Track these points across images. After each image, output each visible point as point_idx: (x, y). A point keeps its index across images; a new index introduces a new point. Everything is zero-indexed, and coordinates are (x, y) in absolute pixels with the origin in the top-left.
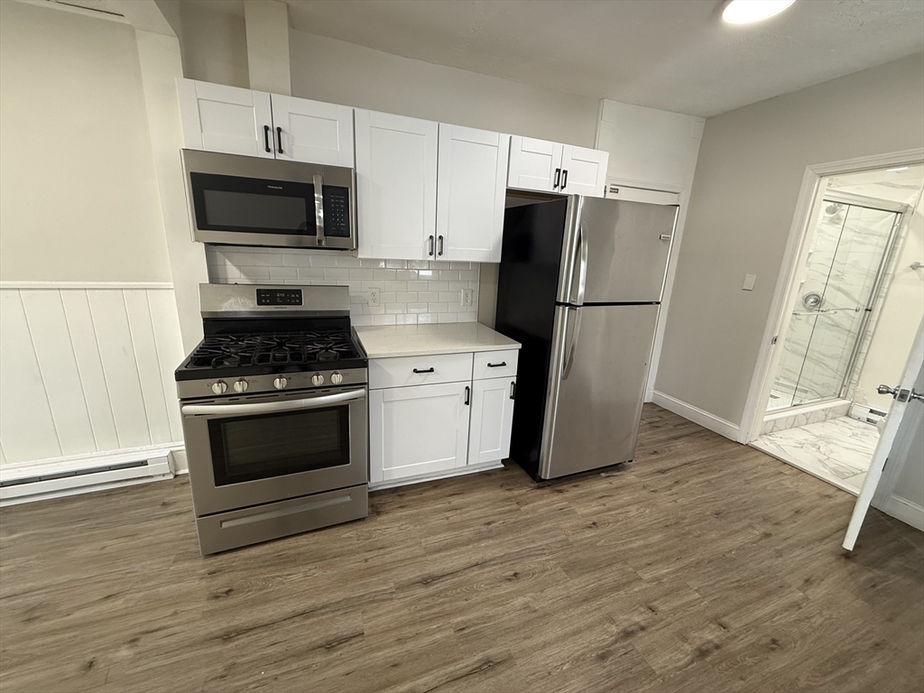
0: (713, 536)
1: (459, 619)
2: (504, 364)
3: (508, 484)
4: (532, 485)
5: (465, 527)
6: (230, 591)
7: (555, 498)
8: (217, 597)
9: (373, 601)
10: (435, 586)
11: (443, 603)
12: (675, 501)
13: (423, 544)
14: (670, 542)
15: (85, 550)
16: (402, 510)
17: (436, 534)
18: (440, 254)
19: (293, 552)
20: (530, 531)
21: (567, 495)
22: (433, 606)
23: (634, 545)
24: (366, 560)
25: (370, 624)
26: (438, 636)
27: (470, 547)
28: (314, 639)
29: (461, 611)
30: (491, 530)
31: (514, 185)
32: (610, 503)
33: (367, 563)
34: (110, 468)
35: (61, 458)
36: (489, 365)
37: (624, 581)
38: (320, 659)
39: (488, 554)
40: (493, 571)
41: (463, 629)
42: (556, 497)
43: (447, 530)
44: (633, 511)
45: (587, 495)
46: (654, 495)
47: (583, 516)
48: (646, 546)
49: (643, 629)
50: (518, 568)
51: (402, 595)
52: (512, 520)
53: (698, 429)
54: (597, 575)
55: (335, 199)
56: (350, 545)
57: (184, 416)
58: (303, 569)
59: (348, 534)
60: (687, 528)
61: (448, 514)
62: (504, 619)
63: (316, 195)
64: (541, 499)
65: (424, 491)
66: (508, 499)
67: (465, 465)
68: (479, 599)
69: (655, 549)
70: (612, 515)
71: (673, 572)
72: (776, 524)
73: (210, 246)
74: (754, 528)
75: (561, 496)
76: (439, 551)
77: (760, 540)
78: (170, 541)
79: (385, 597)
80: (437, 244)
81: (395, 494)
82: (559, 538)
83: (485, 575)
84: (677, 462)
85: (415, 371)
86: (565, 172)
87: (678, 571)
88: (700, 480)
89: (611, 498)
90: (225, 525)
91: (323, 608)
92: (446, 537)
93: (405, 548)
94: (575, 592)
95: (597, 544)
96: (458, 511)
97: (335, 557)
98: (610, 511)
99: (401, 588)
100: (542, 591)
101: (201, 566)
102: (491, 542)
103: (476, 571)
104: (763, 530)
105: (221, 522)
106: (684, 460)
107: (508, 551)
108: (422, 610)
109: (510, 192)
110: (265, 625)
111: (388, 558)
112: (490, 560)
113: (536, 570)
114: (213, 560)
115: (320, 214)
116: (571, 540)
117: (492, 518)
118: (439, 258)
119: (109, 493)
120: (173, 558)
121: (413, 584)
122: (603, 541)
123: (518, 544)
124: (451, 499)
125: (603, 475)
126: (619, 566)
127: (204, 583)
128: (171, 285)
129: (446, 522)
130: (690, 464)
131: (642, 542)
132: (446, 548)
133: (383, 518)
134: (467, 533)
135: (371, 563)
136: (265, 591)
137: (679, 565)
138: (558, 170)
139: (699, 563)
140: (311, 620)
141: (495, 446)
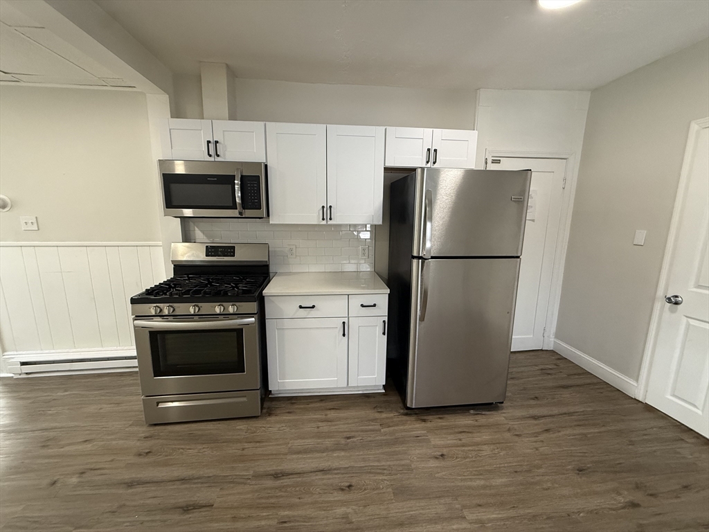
0: (565, 491)
1: (286, 513)
2: (375, 305)
3: (381, 407)
4: (402, 411)
5: (329, 437)
6: (149, 452)
7: (417, 426)
8: (140, 455)
9: (232, 482)
10: (282, 481)
11: (282, 497)
12: (537, 449)
13: (290, 445)
14: (511, 489)
15: (92, 409)
16: (287, 415)
17: (304, 438)
18: (331, 219)
19: (200, 433)
20: (380, 451)
21: (428, 425)
22: (272, 497)
23: (474, 484)
24: (243, 449)
25: (220, 499)
26: (263, 523)
27: (325, 454)
28: (180, 500)
29: (291, 507)
30: (347, 444)
31: (390, 164)
32: (466, 438)
33: (243, 452)
35: (101, 349)
36: (362, 306)
37: (447, 515)
38: (176, 517)
39: (336, 464)
40: (333, 479)
41: (285, 522)
42: (419, 425)
43: (313, 437)
44: (487, 450)
45: (447, 428)
46: (516, 439)
47: (435, 446)
48: (484, 487)
50: (354, 481)
51: (254, 482)
52: (369, 439)
53: (595, 381)
54: (423, 504)
55: (251, 184)
56: (239, 435)
57: (135, 327)
58: (200, 447)
59: (241, 427)
60: (538, 478)
61: (320, 424)
62: (321, 523)
63: (236, 182)
65: (311, 402)
66: (375, 420)
68: (310, 500)
69: (493, 491)
70: (463, 451)
71: (501, 519)
72: (651, 495)
74: (619, 494)
75: (423, 424)
76: (299, 452)
77: (623, 508)
78: (135, 411)
79: (242, 480)
80: (327, 212)
81: (289, 402)
82: (403, 462)
83: (325, 481)
84: (555, 411)
85: (301, 307)
86: (435, 150)
87: (508, 519)
88: (575, 432)
89: (470, 435)
90: (161, 405)
91: (198, 478)
92: (310, 442)
93: (275, 445)
94: (394, 515)
95: (437, 475)
96: (329, 423)
97: (224, 442)
98: (463, 446)
99: (257, 476)
100: (365, 506)
101: (144, 430)
102: (343, 454)
103: (320, 476)
104: (630, 498)
105: (158, 403)
106: (564, 410)
107: (353, 464)
108: (262, 498)
109: (387, 169)
110: (157, 482)
111: (259, 451)
112: (335, 469)
113: (369, 487)
114: (152, 429)
115: (238, 194)
116: (413, 466)
117: (353, 434)
118: (330, 222)
119: (122, 374)
120: (131, 422)
121: (266, 475)
122: (444, 473)
123: (364, 460)
124: (328, 412)
125: (472, 412)
126: (448, 500)
127: (138, 444)
128: (160, 243)
129: (316, 430)
130: (570, 414)
131: (482, 482)
132: (306, 451)
133: (272, 419)
134: (328, 442)
135: (245, 452)
136: (169, 457)
137: (512, 513)
138: (429, 150)
139: (534, 517)
140: (187, 486)
141: (371, 373)
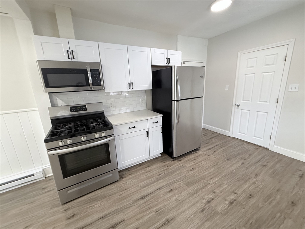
0: (228, 166)
1: (156, 208)
2: (158, 122)
3: (164, 161)
4: (171, 160)
5: (153, 177)
6: (74, 215)
7: (179, 163)
8: (69, 218)
9: (126, 208)
10: (146, 199)
11: (150, 204)
12: (215, 157)
13: (140, 185)
14: (216, 171)
15: (14, 212)
16: (130, 175)
17: (143, 181)
18: (132, 88)
19: (94, 197)
20: (173, 175)
21: (183, 161)
22: (146, 206)
23: (206, 173)
24: (121, 195)
25: (126, 216)
26: (150, 215)
27: (155, 183)
28: (108, 225)
29: (156, 205)
30: (161, 177)
31: (154, 64)
32: (196, 161)
33: (122, 195)
34: (19, 179)
36: (153, 123)
37: (205, 185)
39: (161, 185)
40: (164, 190)
41: (158, 211)
42: (180, 162)
43: (146, 180)
44: (204, 163)
45: (189, 160)
46: (209, 157)
47: (189, 167)
48: (209, 173)
49: (213, 199)
50: (172, 188)
51: (135, 204)
52: (167, 172)
53: (219, 134)
54: (197, 185)
55: (95, 73)
56: (115, 190)
57: (49, 155)
58: (99, 202)
59: (113, 187)
60: (220, 165)
61: (146, 174)
62: (170, 205)
63: (88, 72)
64: (175, 164)
65: (137, 167)
66: (165, 166)
67: (149, 157)
68: (161, 200)
69: (212, 173)
70: (197, 165)
71: (219, 180)
72: (245, 159)
73: (50, 93)
74: (239, 162)
75: (181, 162)
76: (145, 187)
77: (241, 165)
78: (48, 202)
79: (130, 206)
80: (131, 85)
81: (127, 170)
82: (183, 175)
83: (162, 192)
84: (214, 145)
85: (129, 128)
86: (169, 58)
87: (220, 179)
88: (221, 150)
89: (196, 160)
90: (68, 192)
91: (109, 214)
92: (147, 182)
93: (134, 188)
94: (191, 192)
95: (195, 175)
96: (149, 172)
97: (110, 196)
98: (197, 164)
99: (135, 202)
100: (180, 193)
101: (61, 208)
102: (162, 181)
103: (159, 191)
104: (241, 162)
105: (67, 191)
106: (216, 144)
107: (167, 183)
108: (143, 208)
109: (153, 66)
110: (90, 224)
111: (128, 193)
112: (162, 187)
113: (178, 187)
114: (66, 205)
115: (90, 79)
116: (186, 175)
117: (160, 173)
118: (132, 90)
120: (50, 208)
121: (138, 200)
122: (196, 174)
123: (170, 180)
124: (146, 169)
125: (192, 153)
126: (202, 181)
127: (64, 214)
128: (37, 109)
129: (146, 177)
130: (217, 145)
131: (208, 172)
132: (147, 185)
133: (124, 179)
134: (153, 179)
135: (123, 195)
136: (87, 213)
137: (220, 177)
138: (167, 58)
139: (225, 176)
140: (106, 219)
141: (158, 149)
